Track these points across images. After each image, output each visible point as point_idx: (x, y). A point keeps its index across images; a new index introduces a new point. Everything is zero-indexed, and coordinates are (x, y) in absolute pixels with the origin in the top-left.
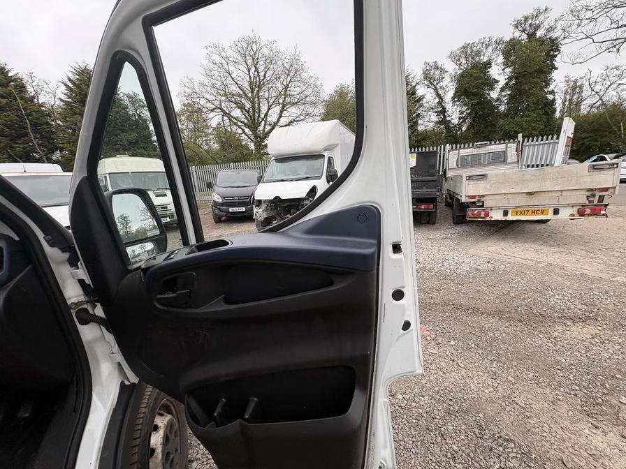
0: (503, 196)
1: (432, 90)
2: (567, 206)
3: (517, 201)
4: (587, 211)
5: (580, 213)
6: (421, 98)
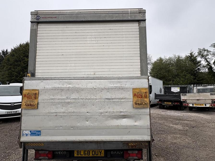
0: (191, 100)
1: (203, 59)
2: (208, 103)
3: (195, 102)
4: (213, 105)
5: (211, 105)
6: (200, 62)
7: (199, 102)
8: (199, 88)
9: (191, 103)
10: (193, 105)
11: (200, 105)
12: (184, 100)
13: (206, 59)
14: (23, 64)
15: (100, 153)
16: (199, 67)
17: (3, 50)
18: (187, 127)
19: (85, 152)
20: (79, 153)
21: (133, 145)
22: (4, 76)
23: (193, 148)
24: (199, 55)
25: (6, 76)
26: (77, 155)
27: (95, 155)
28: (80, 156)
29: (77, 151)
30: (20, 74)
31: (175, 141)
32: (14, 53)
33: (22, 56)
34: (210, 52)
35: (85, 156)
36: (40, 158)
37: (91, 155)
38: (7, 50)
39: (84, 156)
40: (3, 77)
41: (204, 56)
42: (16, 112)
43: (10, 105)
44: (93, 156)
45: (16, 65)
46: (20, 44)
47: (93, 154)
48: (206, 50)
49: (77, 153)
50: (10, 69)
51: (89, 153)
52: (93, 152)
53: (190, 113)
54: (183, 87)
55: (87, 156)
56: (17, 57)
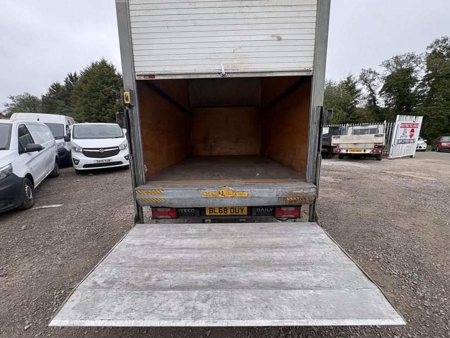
0: (346, 144)
1: (366, 86)
2: (368, 149)
3: (351, 146)
4: (375, 151)
5: (373, 151)
6: (359, 91)
7: (357, 146)
8: (356, 128)
9: (344, 149)
10: (347, 151)
11: (357, 151)
12: (335, 144)
13: (369, 86)
14: (103, 95)
15: (242, 210)
16: (357, 100)
17: (70, 74)
18: (340, 178)
19: (221, 209)
20: (212, 211)
21: (292, 199)
22: (80, 114)
23: (353, 204)
24: (361, 79)
25: (83, 114)
26: (210, 213)
27: (235, 213)
28: (213, 214)
29: (210, 208)
30: (102, 111)
31: (327, 196)
32: (87, 78)
33: (99, 83)
34: (378, 74)
35: (221, 214)
36: (160, 217)
37: (229, 213)
38: (75, 74)
39: (219, 214)
40: (78, 116)
41: (368, 82)
42: (109, 160)
43: (98, 151)
44: (232, 214)
45: (94, 97)
46: (93, 64)
47: (232, 212)
48: (372, 72)
49: (210, 211)
50: (86, 103)
51: (227, 211)
52: (232, 209)
53: (341, 162)
54: (333, 127)
55: (223, 214)
56: (92, 84)
